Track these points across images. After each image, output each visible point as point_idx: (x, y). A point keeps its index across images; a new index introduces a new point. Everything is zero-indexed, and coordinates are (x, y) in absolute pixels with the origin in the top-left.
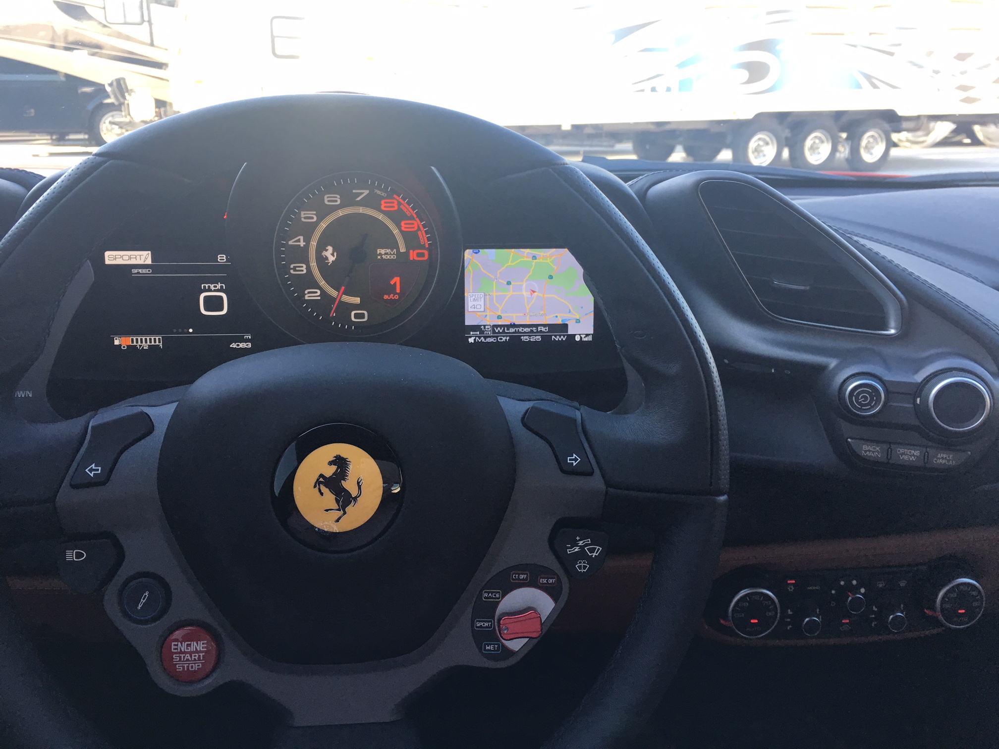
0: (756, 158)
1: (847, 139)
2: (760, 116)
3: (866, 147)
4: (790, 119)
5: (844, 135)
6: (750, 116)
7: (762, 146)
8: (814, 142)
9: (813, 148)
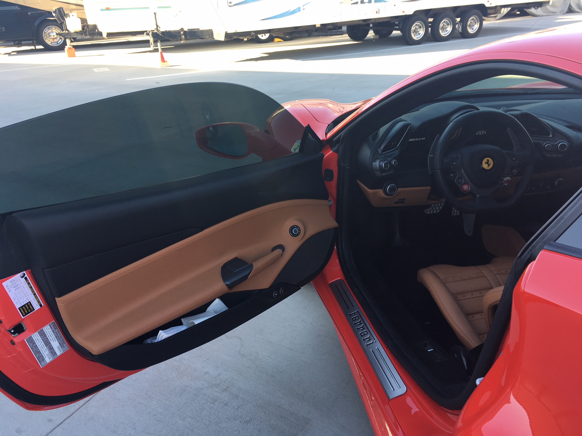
0: (414, 35)
1: (460, 21)
2: (416, 12)
3: (470, 25)
4: (431, 13)
5: (458, 20)
6: (411, 13)
7: (418, 29)
8: (444, 25)
9: (443, 28)
